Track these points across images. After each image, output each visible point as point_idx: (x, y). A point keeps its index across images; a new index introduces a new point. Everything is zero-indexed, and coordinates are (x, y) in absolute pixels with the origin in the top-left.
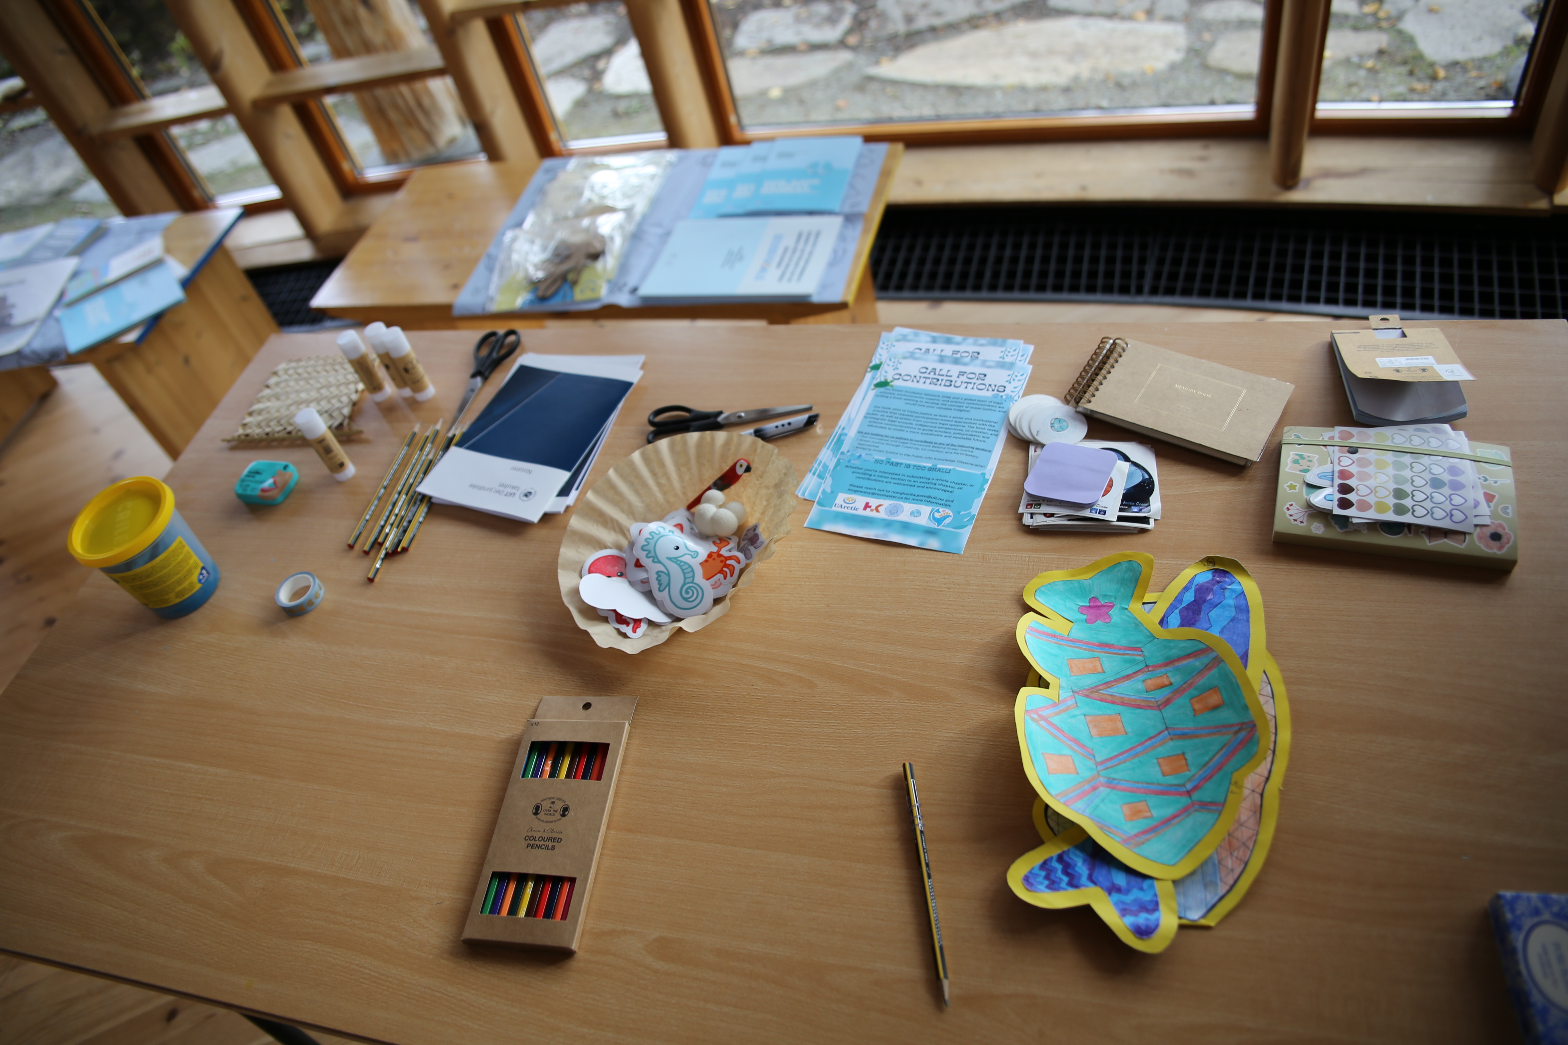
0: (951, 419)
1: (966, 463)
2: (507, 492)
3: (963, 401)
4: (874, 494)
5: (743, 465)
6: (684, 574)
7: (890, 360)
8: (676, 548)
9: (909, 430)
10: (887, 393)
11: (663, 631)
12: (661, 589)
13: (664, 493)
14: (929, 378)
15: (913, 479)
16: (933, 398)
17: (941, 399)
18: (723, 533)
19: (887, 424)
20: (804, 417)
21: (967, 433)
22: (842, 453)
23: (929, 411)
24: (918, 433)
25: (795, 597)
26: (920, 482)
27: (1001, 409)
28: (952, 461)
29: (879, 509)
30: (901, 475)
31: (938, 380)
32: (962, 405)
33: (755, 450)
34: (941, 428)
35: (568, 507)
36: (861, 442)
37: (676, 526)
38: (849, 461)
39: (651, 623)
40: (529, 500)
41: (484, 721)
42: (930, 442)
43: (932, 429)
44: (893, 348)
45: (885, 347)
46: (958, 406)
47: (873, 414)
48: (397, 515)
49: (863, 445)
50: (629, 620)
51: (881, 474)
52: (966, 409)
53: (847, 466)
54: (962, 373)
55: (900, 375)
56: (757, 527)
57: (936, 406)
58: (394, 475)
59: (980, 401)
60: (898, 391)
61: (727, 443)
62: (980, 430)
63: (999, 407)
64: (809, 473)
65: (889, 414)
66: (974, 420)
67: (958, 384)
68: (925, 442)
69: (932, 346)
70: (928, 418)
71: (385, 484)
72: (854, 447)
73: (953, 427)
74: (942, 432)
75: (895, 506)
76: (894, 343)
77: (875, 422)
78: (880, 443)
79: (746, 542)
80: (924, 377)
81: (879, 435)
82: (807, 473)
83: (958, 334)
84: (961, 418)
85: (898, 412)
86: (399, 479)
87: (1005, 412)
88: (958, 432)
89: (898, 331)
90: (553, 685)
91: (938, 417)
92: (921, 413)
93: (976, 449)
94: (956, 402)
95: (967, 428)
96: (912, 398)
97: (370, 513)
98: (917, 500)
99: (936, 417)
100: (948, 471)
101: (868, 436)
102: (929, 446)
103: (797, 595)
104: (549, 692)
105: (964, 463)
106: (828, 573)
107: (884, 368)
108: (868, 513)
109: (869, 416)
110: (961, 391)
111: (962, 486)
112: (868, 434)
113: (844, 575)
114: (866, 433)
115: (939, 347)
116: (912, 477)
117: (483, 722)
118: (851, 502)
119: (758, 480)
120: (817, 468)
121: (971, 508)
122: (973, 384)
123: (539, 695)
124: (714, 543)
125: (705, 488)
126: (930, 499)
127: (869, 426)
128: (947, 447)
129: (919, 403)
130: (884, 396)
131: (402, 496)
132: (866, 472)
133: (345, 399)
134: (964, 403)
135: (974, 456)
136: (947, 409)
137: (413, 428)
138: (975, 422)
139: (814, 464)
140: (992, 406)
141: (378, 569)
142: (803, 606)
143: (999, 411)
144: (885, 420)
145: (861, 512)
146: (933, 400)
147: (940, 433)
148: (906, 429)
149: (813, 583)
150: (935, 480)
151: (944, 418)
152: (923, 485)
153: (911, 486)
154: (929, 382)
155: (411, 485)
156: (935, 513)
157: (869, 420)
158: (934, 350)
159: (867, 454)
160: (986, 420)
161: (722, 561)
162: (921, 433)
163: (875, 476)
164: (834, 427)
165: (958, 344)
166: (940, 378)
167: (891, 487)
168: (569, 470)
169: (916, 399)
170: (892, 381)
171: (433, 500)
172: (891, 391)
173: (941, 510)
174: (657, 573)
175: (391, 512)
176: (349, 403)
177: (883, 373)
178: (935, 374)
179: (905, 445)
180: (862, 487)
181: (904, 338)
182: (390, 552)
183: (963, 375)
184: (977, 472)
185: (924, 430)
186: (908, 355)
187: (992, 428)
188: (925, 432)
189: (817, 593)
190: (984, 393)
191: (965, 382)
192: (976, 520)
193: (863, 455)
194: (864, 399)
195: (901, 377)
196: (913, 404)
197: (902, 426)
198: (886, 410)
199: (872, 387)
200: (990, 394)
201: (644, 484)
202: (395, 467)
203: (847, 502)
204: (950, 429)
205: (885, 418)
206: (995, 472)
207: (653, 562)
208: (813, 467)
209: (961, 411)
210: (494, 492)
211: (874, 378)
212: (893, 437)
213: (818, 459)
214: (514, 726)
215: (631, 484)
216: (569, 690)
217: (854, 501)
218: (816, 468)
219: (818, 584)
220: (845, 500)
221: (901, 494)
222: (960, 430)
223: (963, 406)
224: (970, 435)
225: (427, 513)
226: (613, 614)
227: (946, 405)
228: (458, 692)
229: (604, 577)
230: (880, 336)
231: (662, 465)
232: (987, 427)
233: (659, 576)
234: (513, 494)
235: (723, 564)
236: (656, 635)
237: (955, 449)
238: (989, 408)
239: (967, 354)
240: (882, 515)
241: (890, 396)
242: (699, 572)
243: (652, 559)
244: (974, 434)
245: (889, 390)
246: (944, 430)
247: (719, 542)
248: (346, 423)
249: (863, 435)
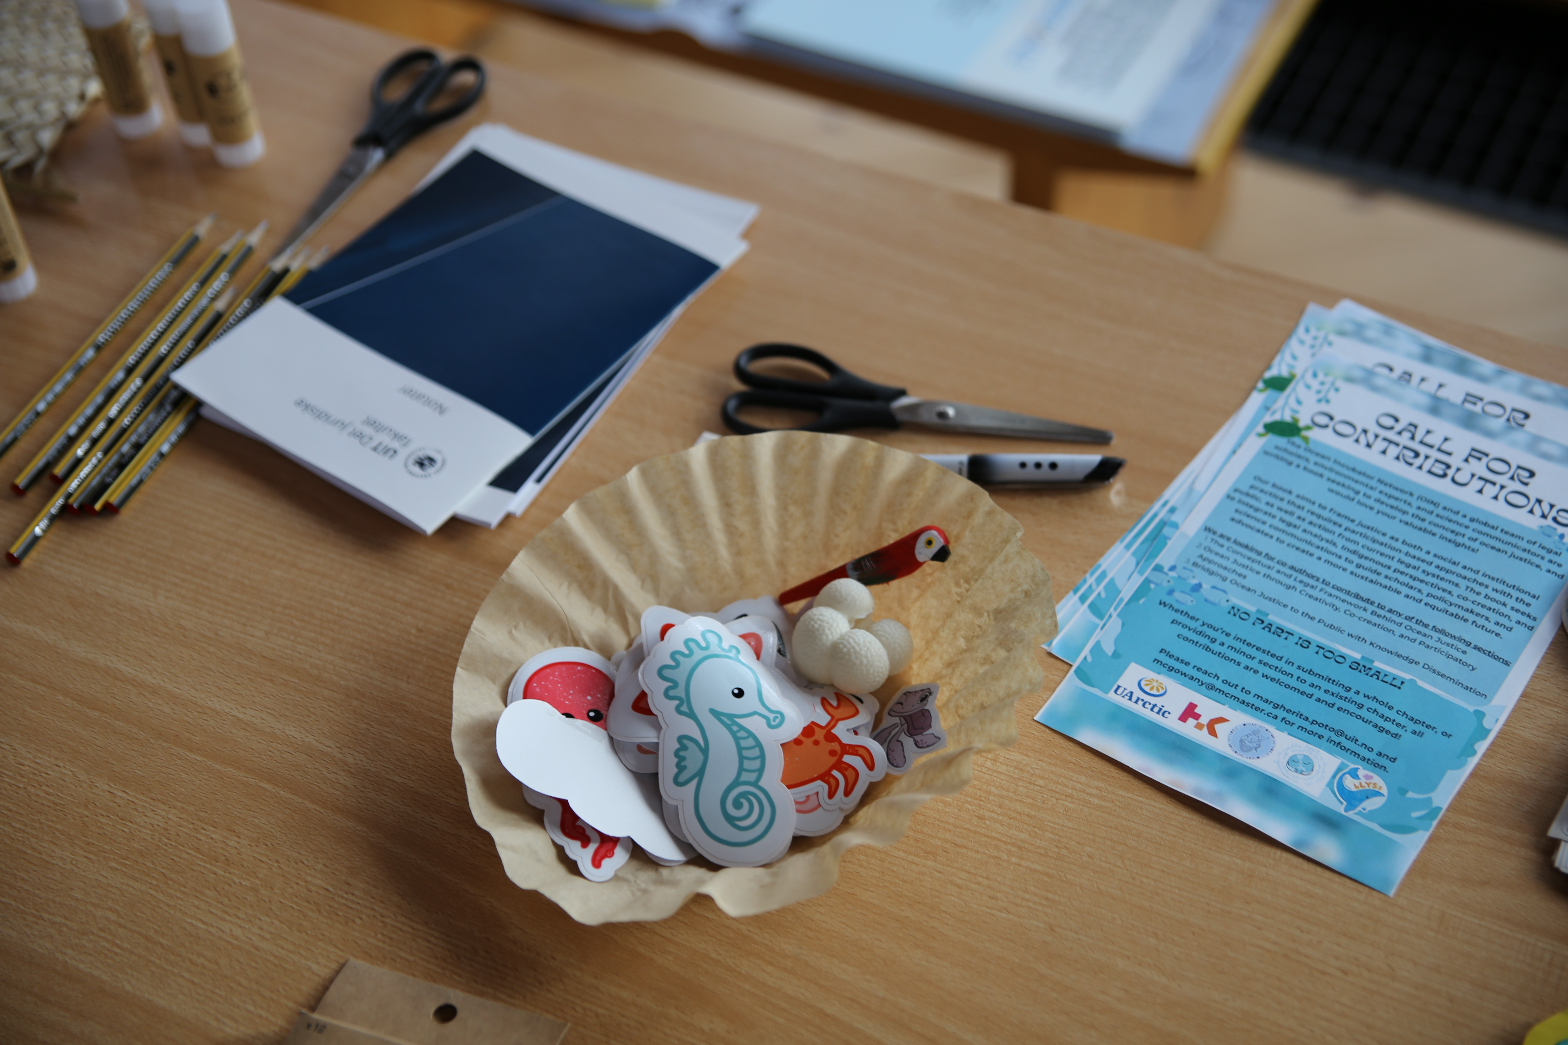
0: (1429, 558)
1: (1443, 676)
2: (380, 444)
3: (1466, 521)
4: (1211, 687)
5: (934, 543)
6: (741, 758)
7: (1315, 375)
8: (736, 691)
9: (1325, 556)
10: (1291, 454)
11: (661, 882)
12: (681, 779)
13: (738, 553)
14: (1397, 445)
15: (1310, 679)
16: (1397, 494)
17: (1415, 503)
18: (847, 686)
19: (1276, 528)
20: (1092, 458)
21: (1461, 602)
22: (1158, 568)
23: (1381, 523)
24: (1344, 570)
25: (979, 884)
26: (1326, 691)
27: (1554, 568)
28: (1412, 662)
29: (1218, 727)
30: (1284, 660)
31: (1417, 455)
32: (1462, 530)
33: (970, 515)
34: (1402, 573)
35: (509, 518)
36: (1207, 554)
37: (744, 637)
38: (1171, 592)
39: (637, 853)
40: (426, 476)
41: (196, 980)
42: (1368, 601)
43: (1380, 569)
44: (1326, 349)
45: (1308, 339)
46: (1452, 532)
47: (1247, 494)
48: (111, 422)
49: (1210, 562)
50: (589, 832)
51: (1238, 645)
52: (1468, 543)
53: (1163, 603)
54: (1477, 454)
55: (1331, 418)
56: (930, 694)
57: (1399, 515)
58: (125, 322)
59: (1506, 533)
60: (1317, 454)
61: (909, 479)
62: (1494, 605)
63: (1551, 561)
64: (1071, 593)
65: (1284, 505)
66: (1484, 575)
67: (1461, 477)
68: (1357, 596)
69: (1419, 369)
70: (1374, 541)
71: (101, 338)
72: (1188, 560)
73: (1429, 579)
74: (1402, 583)
75: (1255, 733)
76: (1332, 338)
77: (1248, 516)
78: (1252, 570)
79: (897, 720)
80: (1385, 439)
81: (1252, 549)
82: (1067, 592)
83: (1487, 357)
84: (1454, 563)
85: (1308, 506)
86: (136, 335)
87: (1563, 576)
88: (1440, 593)
89: (1347, 309)
90: (379, 936)
91: (1398, 545)
92: (1361, 524)
93: (1476, 647)
94: (1450, 521)
95: (1462, 591)
96: (1347, 482)
97: (50, 397)
98: (1311, 733)
99: (1393, 543)
100: (1397, 684)
101: (1227, 544)
102: (1365, 610)
103: (986, 882)
104: (366, 952)
105: (1439, 673)
106: (1067, 848)
107: (1297, 389)
108: (1188, 729)
109: (1237, 496)
110: (1467, 496)
111: (1424, 729)
112: (1228, 539)
113: (1104, 864)
114: (1222, 536)
115: (1436, 374)
116: (1310, 672)
117: (193, 983)
118: (1154, 692)
119: (958, 585)
120: (1094, 586)
121: (1433, 787)
122: (1498, 487)
123: (341, 953)
124: (824, 702)
125: (834, 566)
126: (1342, 739)
127: (1233, 519)
128: (1406, 623)
129: (1360, 497)
130: (1282, 459)
131: (133, 381)
132: (1205, 628)
133: (50, 109)
134: (1467, 527)
135: (1465, 664)
136: (1425, 530)
137: (194, 223)
138: (1486, 581)
139: (1088, 575)
140: (1534, 554)
141: (36, 539)
142: (993, 912)
143: (1549, 571)
144: (1274, 517)
145: (1172, 723)
146: (1397, 499)
147: (1395, 585)
148: (1318, 553)
149: (1029, 864)
150: (1361, 695)
151: (1413, 551)
152: (1330, 699)
153: (1303, 693)
154: (1395, 454)
155: (161, 360)
156: (1348, 776)
157: (1235, 505)
158: (1423, 380)
159: (1214, 587)
160: (1511, 583)
161: (832, 753)
162: (1352, 573)
163: (1222, 644)
164: (1151, 499)
165: (1482, 379)
166: (1423, 450)
167: (1255, 684)
168: (531, 431)
169: (1357, 487)
170: (1308, 428)
171: (204, 412)
172: (1301, 452)
173: (1362, 772)
174: (681, 739)
175: (99, 409)
176: (58, 120)
177: (1292, 402)
178: (1413, 438)
179: (1309, 590)
180: (1187, 664)
181: (1358, 332)
182: (75, 506)
183: (1479, 459)
184: (1467, 703)
185: (1358, 566)
186: (1358, 374)
187: (1523, 608)
188: (1360, 571)
189: (1033, 889)
190: (1520, 517)
191: (1480, 478)
192: (1442, 823)
193: (1206, 586)
194: (1234, 452)
195: (1331, 424)
196: (1348, 497)
197: (1310, 543)
198: (1281, 494)
199: (1260, 429)
200: (1534, 522)
201: (699, 521)
202: (132, 305)
203: (1147, 689)
204: (1422, 581)
205: (1274, 511)
206: (1509, 717)
207: (678, 710)
208: (1085, 581)
209: (1458, 545)
210: (349, 434)
211: (1267, 408)
212: (1284, 564)
213: (1099, 566)
214: (264, 1014)
215: (668, 513)
216: (412, 959)
217: (1162, 692)
218: (1090, 586)
219: (1038, 867)
220: (1143, 684)
221: (1276, 706)
222: (1444, 590)
223: (1464, 535)
224: (1467, 610)
225: (182, 438)
226: (559, 808)
227: (1423, 520)
228: (152, 892)
229: (558, 714)
230: (1302, 312)
231: (751, 488)
232: (1511, 602)
233: (684, 747)
234: (391, 453)
235: (834, 759)
236: (643, 886)
237: (1425, 635)
238: (1525, 555)
239: (1498, 411)
240: (1221, 744)
241: (1296, 461)
242: (776, 763)
243: (676, 702)
244: (1478, 609)
245: (1299, 447)
246: (1406, 580)
247: (835, 703)
248: (41, 165)
249: (1216, 538)
